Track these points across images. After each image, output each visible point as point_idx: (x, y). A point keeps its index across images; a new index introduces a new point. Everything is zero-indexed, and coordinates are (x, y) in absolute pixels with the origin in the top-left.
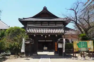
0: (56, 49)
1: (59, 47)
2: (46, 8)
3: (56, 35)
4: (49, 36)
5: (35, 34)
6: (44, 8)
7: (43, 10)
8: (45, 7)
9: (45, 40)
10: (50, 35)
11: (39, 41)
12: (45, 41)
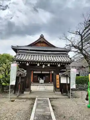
0: (58, 85)
1: (62, 82)
2: (43, 36)
3: (58, 65)
5: (28, 62)
6: (40, 36)
7: (40, 38)
9: (41, 71)
10: (50, 64)
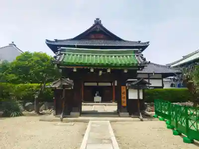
0: (124, 102)
2: (100, 21)
3: (124, 70)
4: (109, 71)
5: (76, 68)
6: (95, 21)
8: (98, 19)
10: (111, 69)
11: (86, 84)
12: (98, 84)
